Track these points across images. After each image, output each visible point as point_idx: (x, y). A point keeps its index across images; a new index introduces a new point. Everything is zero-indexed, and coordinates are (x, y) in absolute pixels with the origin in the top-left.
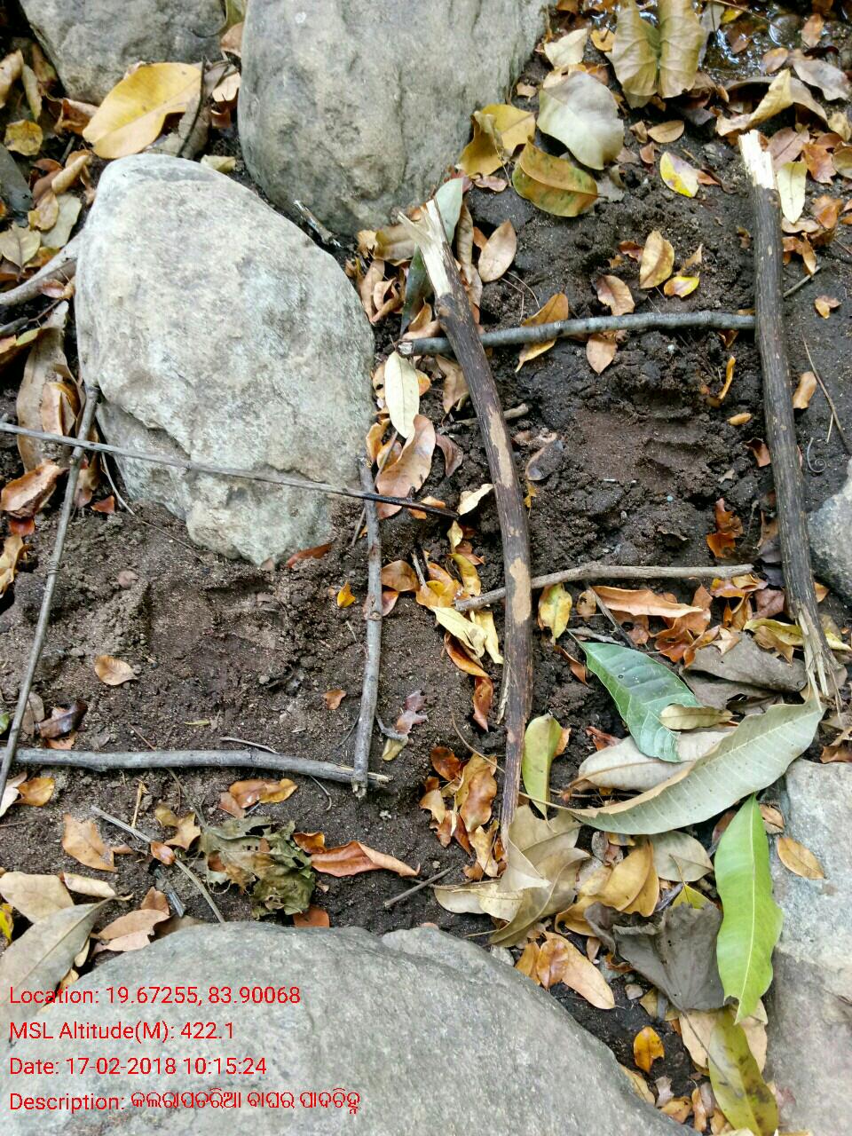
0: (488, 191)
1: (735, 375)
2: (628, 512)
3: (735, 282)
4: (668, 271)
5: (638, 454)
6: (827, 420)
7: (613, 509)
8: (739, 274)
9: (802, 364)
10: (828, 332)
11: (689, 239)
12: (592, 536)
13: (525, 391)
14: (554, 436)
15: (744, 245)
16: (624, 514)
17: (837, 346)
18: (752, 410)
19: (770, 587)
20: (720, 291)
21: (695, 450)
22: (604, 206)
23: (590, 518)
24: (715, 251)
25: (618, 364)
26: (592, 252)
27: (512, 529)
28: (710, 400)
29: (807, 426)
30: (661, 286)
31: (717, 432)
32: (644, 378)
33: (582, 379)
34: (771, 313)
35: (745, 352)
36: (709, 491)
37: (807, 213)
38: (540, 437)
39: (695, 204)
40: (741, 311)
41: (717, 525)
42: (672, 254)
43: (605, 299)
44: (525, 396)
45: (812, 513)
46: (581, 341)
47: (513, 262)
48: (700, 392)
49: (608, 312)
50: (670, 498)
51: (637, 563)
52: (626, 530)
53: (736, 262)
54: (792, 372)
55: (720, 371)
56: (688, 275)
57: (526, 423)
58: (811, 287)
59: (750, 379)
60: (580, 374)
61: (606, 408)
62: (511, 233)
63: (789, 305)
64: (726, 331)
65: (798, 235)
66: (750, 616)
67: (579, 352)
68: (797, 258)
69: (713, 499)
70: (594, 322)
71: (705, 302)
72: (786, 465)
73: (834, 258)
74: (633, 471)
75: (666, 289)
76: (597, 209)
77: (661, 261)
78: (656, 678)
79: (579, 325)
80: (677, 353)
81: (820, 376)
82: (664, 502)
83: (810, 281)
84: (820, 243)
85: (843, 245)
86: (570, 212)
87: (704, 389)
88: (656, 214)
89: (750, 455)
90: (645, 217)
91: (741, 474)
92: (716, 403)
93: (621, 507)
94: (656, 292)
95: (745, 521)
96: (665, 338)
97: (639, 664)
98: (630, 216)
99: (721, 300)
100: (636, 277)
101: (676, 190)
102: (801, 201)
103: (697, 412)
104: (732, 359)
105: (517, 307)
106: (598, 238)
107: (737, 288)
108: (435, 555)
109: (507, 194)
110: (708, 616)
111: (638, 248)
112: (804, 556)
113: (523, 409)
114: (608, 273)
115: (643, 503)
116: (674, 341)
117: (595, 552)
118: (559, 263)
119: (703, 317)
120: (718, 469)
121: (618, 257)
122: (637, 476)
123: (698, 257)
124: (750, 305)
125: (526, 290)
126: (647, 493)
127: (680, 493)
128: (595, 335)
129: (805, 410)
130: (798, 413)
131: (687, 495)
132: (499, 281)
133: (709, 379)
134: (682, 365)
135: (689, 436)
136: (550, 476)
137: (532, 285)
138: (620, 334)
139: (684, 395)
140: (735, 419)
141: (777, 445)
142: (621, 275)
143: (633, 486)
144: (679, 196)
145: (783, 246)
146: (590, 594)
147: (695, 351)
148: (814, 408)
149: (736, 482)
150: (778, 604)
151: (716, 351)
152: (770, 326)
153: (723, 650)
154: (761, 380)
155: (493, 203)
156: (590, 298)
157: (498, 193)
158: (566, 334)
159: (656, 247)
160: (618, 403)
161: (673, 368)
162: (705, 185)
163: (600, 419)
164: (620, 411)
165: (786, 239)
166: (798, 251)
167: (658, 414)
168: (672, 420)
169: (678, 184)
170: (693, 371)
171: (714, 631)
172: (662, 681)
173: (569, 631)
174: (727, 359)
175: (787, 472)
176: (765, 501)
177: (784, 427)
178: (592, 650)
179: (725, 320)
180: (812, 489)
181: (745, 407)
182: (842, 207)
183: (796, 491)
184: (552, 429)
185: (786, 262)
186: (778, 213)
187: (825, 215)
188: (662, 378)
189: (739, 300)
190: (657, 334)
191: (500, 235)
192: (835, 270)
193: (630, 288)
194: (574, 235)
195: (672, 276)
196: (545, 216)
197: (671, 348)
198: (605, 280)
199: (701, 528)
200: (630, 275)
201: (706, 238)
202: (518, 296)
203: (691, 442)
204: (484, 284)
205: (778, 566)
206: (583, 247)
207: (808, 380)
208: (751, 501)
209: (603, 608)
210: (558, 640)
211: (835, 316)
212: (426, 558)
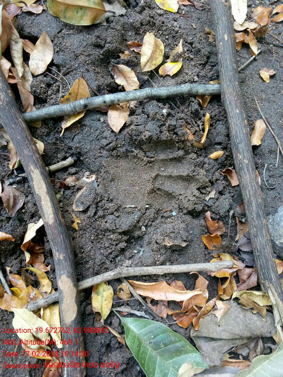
0: (30, 13)
1: (211, 125)
2: (146, 226)
3: (207, 63)
4: (160, 59)
5: (149, 187)
6: (275, 151)
7: (135, 226)
8: (208, 58)
9: (255, 114)
10: (269, 91)
11: (174, 37)
12: (123, 245)
13: (70, 148)
14: (94, 177)
15: (211, 40)
16: (143, 228)
17: (277, 100)
18: (224, 149)
19: (247, 267)
20: (197, 70)
21: (188, 179)
22: (112, 18)
23: (120, 234)
24: (191, 44)
25: (130, 125)
26: (106, 49)
27: (57, 254)
28: (196, 144)
29: (262, 156)
30: (157, 69)
31: (202, 165)
32: (148, 134)
33: (106, 138)
34: (230, 81)
35: (216, 110)
36: (199, 208)
37: (249, 18)
38: (84, 179)
39: (177, 16)
40: (211, 82)
41: (207, 228)
42: (162, 47)
43: (119, 81)
44: (71, 152)
45: (270, 217)
46: (102, 111)
47: (53, 60)
48: (188, 140)
49: (123, 90)
50: (174, 213)
51: (154, 264)
52: (146, 238)
53: (205, 50)
54: (248, 121)
55: (200, 124)
56: (175, 61)
57: (73, 170)
58: (256, 63)
59: (220, 127)
60: (105, 134)
61: (126, 155)
62: (48, 41)
63: (243, 76)
64: (202, 96)
65: (246, 31)
66: (235, 288)
67: (102, 119)
68: (245, 46)
69: (203, 211)
70: (109, 97)
71: (187, 78)
72: (250, 188)
73: (269, 44)
74: (146, 199)
75: (161, 71)
76: (108, 20)
77: (154, 52)
78: (175, 342)
79: (98, 100)
80: (169, 115)
81: (268, 123)
82: (170, 217)
83: (255, 60)
84: (259, 36)
85: (274, 36)
86: (86, 22)
87: (191, 137)
88: (149, 22)
89: (226, 178)
90: (142, 24)
91: (221, 193)
92: (200, 146)
93: (141, 224)
94: (154, 74)
95: (226, 223)
96: (160, 104)
97: (162, 333)
98: (131, 24)
99: (198, 76)
100: (138, 64)
101: (165, 9)
102: (245, 10)
103: (187, 153)
104: (208, 116)
105: (58, 91)
106: (109, 40)
107: (208, 67)
108: (15, 269)
109: (44, 15)
110: (207, 295)
111: (139, 45)
112: (268, 250)
113: (70, 161)
114: (118, 63)
115: (156, 219)
116: (167, 106)
117: (127, 254)
118: (82, 58)
119: (185, 88)
120: (204, 191)
121: (127, 52)
122: (150, 202)
123: (180, 49)
124: (217, 77)
125: (62, 79)
126: (158, 212)
127: (180, 209)
128: (113, 106)
129: (259, 146)
130: (255, 148)
131: (185, 211)
132: (44, 74)
133: (193, 130)
134: (173, 123)
135: (184, 170)
136: (89, 207)
137: (65, 74)
138: (133, 104)
139: (178, 142)
140: (213, 155)
141: (242, 174)
142: (128, 63)
143: (147, 209)
144: (167, 12)
145: (235, 38)
146: (125, 285)
147: (183, 111)
148: (266, 144)
149: (217, 199)
150: (254, 280)
151: (197, 110)
152: (230, 90)
153: (219, 318)
154: (228, 128)
155: (35, 21)
156: (109, 80)
157: (38, 15)
158: (90, 107)
159: (150, 44)
160: (132, 152)
161: (167, 125)
162: (184, 6)
163: (123, 163)
164: (135, 157)
165: (237, 35)
166: (246, 42)
167: (162, 156)
168: (172, 160)
169: (166, 5)
170: (181, 126)
171: (212, 302)
172: (178, 344)
173: (114, 310)
174: (204, 115)
175: (251, 193)
176: (238, 210)
177: (246, 161)
178: (130, 323)
179: (200, 89)
180: (269, 200)
181: (218, 147)
182: (271, 12)
183: (258, 206)
184: (92, 172)
185: (239, 49)
186: (231, 19)
187: (261, 18)
188: (161, 132)
189: (210, 75)
190: (155, 102)
191: (41, 43)
192: (270, 52)
193: (135, 72)
194: (91, 38)
195: (163, 63)
196: (71, 27)
197: (165, 111)
198: (118, 68)
199: (197, 231)
200: (134, 64)
201: (185, 36)
202: (58, 83)
203: (185, 174)
204: (34, 76)
205: (251, 253)
206: (99, 46)
207: (260, 125)
208: (229, 211)
209: (135, 294)
210: (106, 321)
211: (273, 80)
212: (8, 272)
